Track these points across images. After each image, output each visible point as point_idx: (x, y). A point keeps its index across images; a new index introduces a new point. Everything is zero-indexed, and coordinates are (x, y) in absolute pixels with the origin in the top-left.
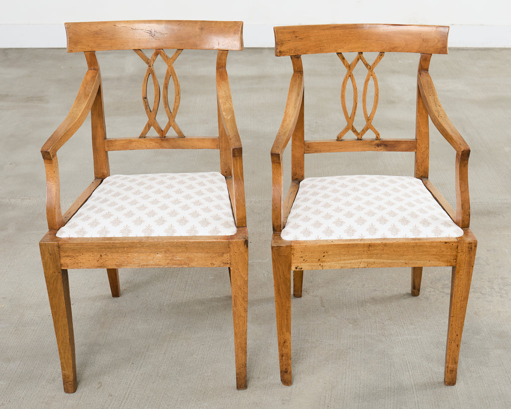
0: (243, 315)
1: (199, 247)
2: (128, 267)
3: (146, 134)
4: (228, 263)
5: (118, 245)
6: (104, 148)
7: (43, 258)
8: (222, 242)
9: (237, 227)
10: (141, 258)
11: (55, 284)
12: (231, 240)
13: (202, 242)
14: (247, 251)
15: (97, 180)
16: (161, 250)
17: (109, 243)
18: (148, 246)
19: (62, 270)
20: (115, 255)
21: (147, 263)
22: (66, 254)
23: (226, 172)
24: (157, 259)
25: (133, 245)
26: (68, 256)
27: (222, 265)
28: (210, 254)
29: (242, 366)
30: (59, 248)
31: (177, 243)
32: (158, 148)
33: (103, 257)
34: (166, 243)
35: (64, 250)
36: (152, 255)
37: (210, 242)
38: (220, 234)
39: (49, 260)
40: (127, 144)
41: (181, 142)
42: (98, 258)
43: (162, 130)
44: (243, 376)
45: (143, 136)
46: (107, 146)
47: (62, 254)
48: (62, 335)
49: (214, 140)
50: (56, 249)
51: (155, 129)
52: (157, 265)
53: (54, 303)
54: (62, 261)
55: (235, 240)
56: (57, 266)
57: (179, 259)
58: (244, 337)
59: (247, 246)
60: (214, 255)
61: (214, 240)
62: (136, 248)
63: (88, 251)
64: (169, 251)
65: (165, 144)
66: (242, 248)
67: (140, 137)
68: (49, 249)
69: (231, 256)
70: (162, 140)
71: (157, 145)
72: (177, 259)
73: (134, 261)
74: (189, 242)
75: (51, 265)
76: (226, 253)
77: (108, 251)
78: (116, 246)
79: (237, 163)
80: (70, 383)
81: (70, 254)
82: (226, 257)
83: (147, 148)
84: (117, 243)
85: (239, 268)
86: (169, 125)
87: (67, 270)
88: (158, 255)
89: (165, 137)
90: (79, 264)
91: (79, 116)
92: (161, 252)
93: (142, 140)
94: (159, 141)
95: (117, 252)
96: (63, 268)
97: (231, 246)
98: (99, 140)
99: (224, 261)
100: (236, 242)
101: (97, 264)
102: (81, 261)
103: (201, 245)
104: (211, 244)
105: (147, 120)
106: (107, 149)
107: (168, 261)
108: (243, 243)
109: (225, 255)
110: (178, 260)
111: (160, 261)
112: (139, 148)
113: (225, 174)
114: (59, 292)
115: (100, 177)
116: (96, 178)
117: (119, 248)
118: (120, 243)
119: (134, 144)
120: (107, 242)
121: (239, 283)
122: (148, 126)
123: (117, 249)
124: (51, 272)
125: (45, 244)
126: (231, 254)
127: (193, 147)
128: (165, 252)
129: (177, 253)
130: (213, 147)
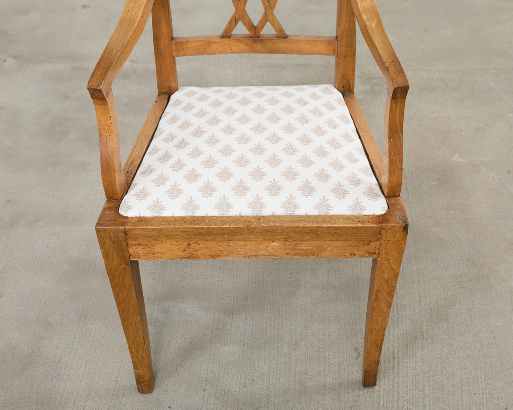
0: (385, 310)
1: (336, 233)
2: (228, 258)
3: (231, 32)
4: (375, 253)
5: (215, 231)
6: (171, 52)
7: (102, 247)
8: (371, 228)
9: (386, 197)
10: (248, 247)
11: (121, 278)
12: (384, 225)
13: (342, 227)
14: (405, 239)
15: (162, 96)
16: (279, 237)
17: (202, 228)
18: (261, 232)
19: (131, 261)
20: (210, 244)
21: (255, 254)
22: (137, 242)
23: (343, 87)
24: (272, 248)
25: (236, 231)
26: (140, 245)
27: (367, 255)
28: (352, 242)
29: (373, 363)
30: (126, 234)
31: (304, 228)
32: (248, 52)
33: (192, 245)
34: (287, 228)
35: (134, 237)
36: (266, 243)
37: (352, 228)
38: (365, 213)
39: (111, 249)
40: (204, 47)
41: (281, 44)
42: (184, 247)
43: (254, 27)
44: (374, 373)
45: (226, 35)
46: (175, 50)
47: (130, 242)
48: (133, 333)
49: (329, 42)
50: (121, 235)
51: (245, 25)
52: (272, 256)
53: (120, 298)
54: (131, 251)
55: (389, 225)
56: (123, 257)
57: (304, 248)
58: (381, 334)
59: (407, 233)
60: (356, 243)
61: (360, 225)
62: (241, 235)
63: (170, 239)
64: (290, 238)
65: (258, 46)
66: (399, 236)
67: (222, 37)
68: (110, 236)
69: (381, 245)
70: (255, 41)
71: (247, 48)
72: (301, 248)
73: (238, 251)
74: (322, 227)
75: (115, 255)
76: (374, 241)
77: (200, 239)
78: (211, 232)
79: (396, 108)
80: (145, 383)
81: (144, 242)
82: (374, 246)
83: (233, 53)
84: (214, 229)
85: (390, 258)
86: (265, 20)
87: (137, 262)
88: (274, 244)
89: (258, 37)
90: (157, 255)
91: (139, 18)
92: (279, 240)
93: (225, 40)
94: (250, 43)
95: (213, 240)
96: (132, 259)
97: (383, 232)
98: (164, 41)
99: (370, 251)
100: (392, 228)
101: (182, 254)
102: (160, 250)
103: (339, 232)
104: (354, 230)
105: (234, 10)
106: (174, 53)
107: (287, 251)
108: (402, 229)
109: (373, 244)
110: (302, 250)
111: (275, 251)
112: (221, 52)
113: (342, 89)
114: (128, 287)
115: (166, 93)
116: (161, 93)
117: (215, 234)
118: (218, 229)
119: (214, 47)
120: (198, 226)
121: (386, 276)
122: (234, 21)
123: (214, 236)
124: (116, 264)
125: (105, 229)
126: (382, 243)
127: (299, 52)
128: (285, 240)
129: (302, 241)
130: (328, 52)
